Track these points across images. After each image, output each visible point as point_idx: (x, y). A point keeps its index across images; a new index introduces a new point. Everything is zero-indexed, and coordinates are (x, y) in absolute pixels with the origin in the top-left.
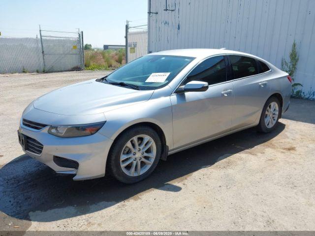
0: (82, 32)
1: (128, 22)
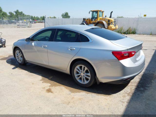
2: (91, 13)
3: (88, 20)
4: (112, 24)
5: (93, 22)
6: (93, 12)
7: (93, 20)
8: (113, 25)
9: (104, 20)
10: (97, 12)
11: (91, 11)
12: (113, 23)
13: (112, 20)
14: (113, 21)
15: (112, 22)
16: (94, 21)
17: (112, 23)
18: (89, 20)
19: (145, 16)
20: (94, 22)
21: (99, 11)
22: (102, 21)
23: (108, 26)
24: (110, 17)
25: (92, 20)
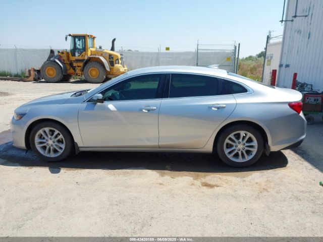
0: (239, 44)
1: (270, 32)
2: (70, 38)
3: (65, 55)
4: (118, 63)
5: (76, 58)
6: (74, 37)
7: (77, 54)
8: (120, 65)
9: (101, 55)
10: (83, 38)
11: (70, 35)
12: (120, 62)
13: (117, 56)
14: (120, 57)
15: (118, 59)
16: (79, 56)
17: (117, 61)
18: (65, 53)
19: (168, 49)
20: (80, 58)
21: (88, 36)
22: (97, 56)
23: (111, 67)
24: (113, 49)
25: (74, 55)
